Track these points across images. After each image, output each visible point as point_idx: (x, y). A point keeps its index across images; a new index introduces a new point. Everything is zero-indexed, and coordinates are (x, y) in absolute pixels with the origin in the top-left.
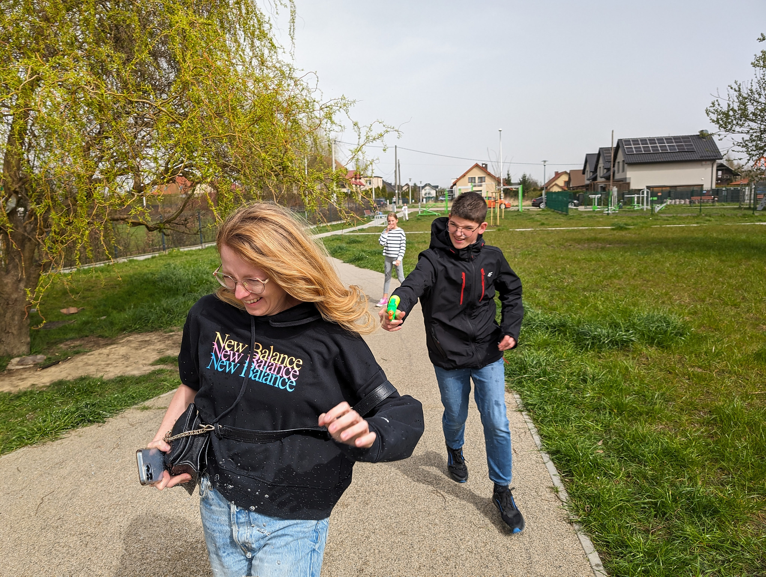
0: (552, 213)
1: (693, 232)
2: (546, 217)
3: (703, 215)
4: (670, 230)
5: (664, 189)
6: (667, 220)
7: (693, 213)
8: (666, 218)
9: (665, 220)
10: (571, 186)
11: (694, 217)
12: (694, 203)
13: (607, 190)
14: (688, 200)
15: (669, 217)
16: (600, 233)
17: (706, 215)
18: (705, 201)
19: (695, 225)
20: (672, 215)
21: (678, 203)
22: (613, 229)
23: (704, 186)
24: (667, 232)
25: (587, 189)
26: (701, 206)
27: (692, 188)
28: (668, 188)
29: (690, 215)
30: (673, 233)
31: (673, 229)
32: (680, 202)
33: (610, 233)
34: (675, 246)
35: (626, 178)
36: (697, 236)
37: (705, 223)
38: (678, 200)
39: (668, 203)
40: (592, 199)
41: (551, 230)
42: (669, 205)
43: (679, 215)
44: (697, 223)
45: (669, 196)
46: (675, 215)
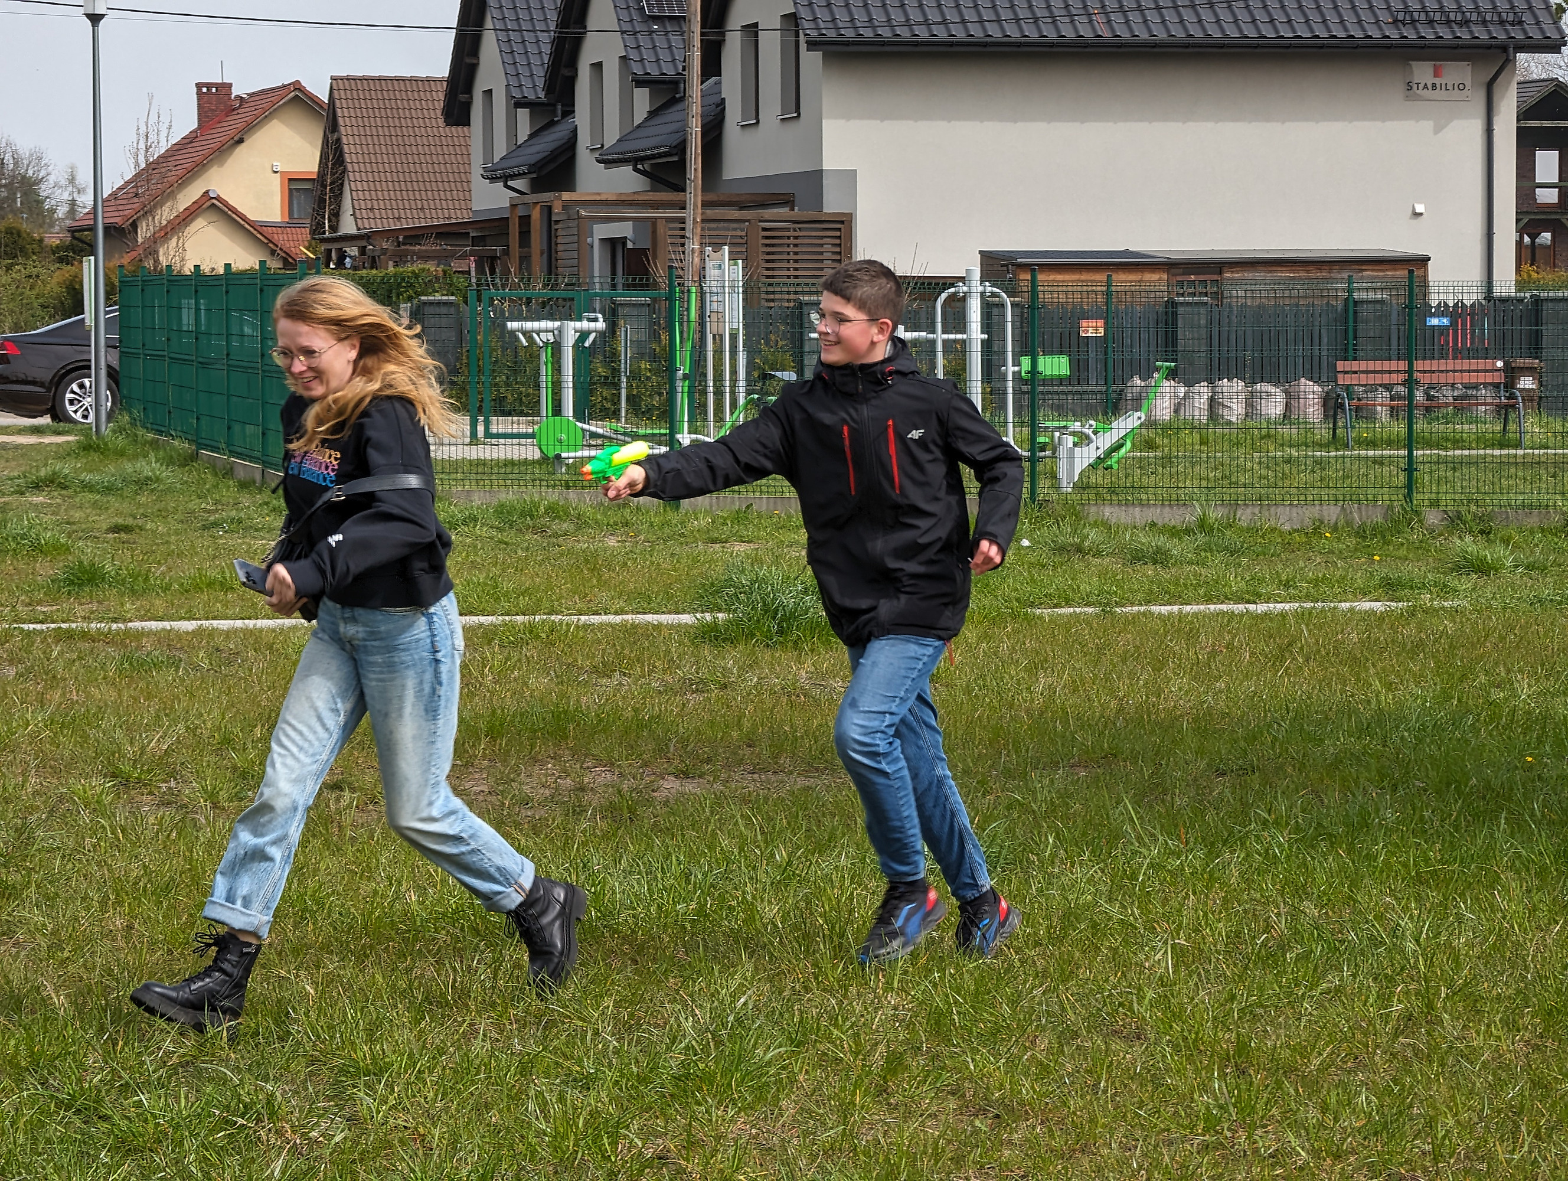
0: (169, 475)
1: (1355, 662)
2: (118, 510)
3: (1433, 518)
4: (1178, 647)
5: (1123, 281)
6: (1160, 558)
7: (1353, 497)
8: (1146, 540)
9: (1138, 557)
10: (348, 226)
11: (1361, 533)
12: (1364, 412)
13: (659, 273)
14: (1311, 392)
15: (1174, 532)
16: (605, 671)
17: (1455, 522)
18: (1447, 396)
19: (1378, 606)
20: (1190, 517)
21: (1236, 410)
22: (710, 635)
23: (1435, 274)
24: (1159, 665)
25: (488, 263)
26: (1410, 442)
27: (1338, 285)
28: (1156, 280)
29: (1332, 513)
30: (1201, 672)
31: (1206, 641)
32: (1250, 401)
33: (687, 670)
34: (1221, 787)
35: (815, 178)
36: (1387, 699)
37: (1445, 590)
38: (1233, 388)
39: (1163, 408)
40: (533, 351)
41: (166, 639)
42: (1166, 429)
43: (1245, 516)
44: (1390, 587)
45: (1169, 346)
46: (1215, 514)
